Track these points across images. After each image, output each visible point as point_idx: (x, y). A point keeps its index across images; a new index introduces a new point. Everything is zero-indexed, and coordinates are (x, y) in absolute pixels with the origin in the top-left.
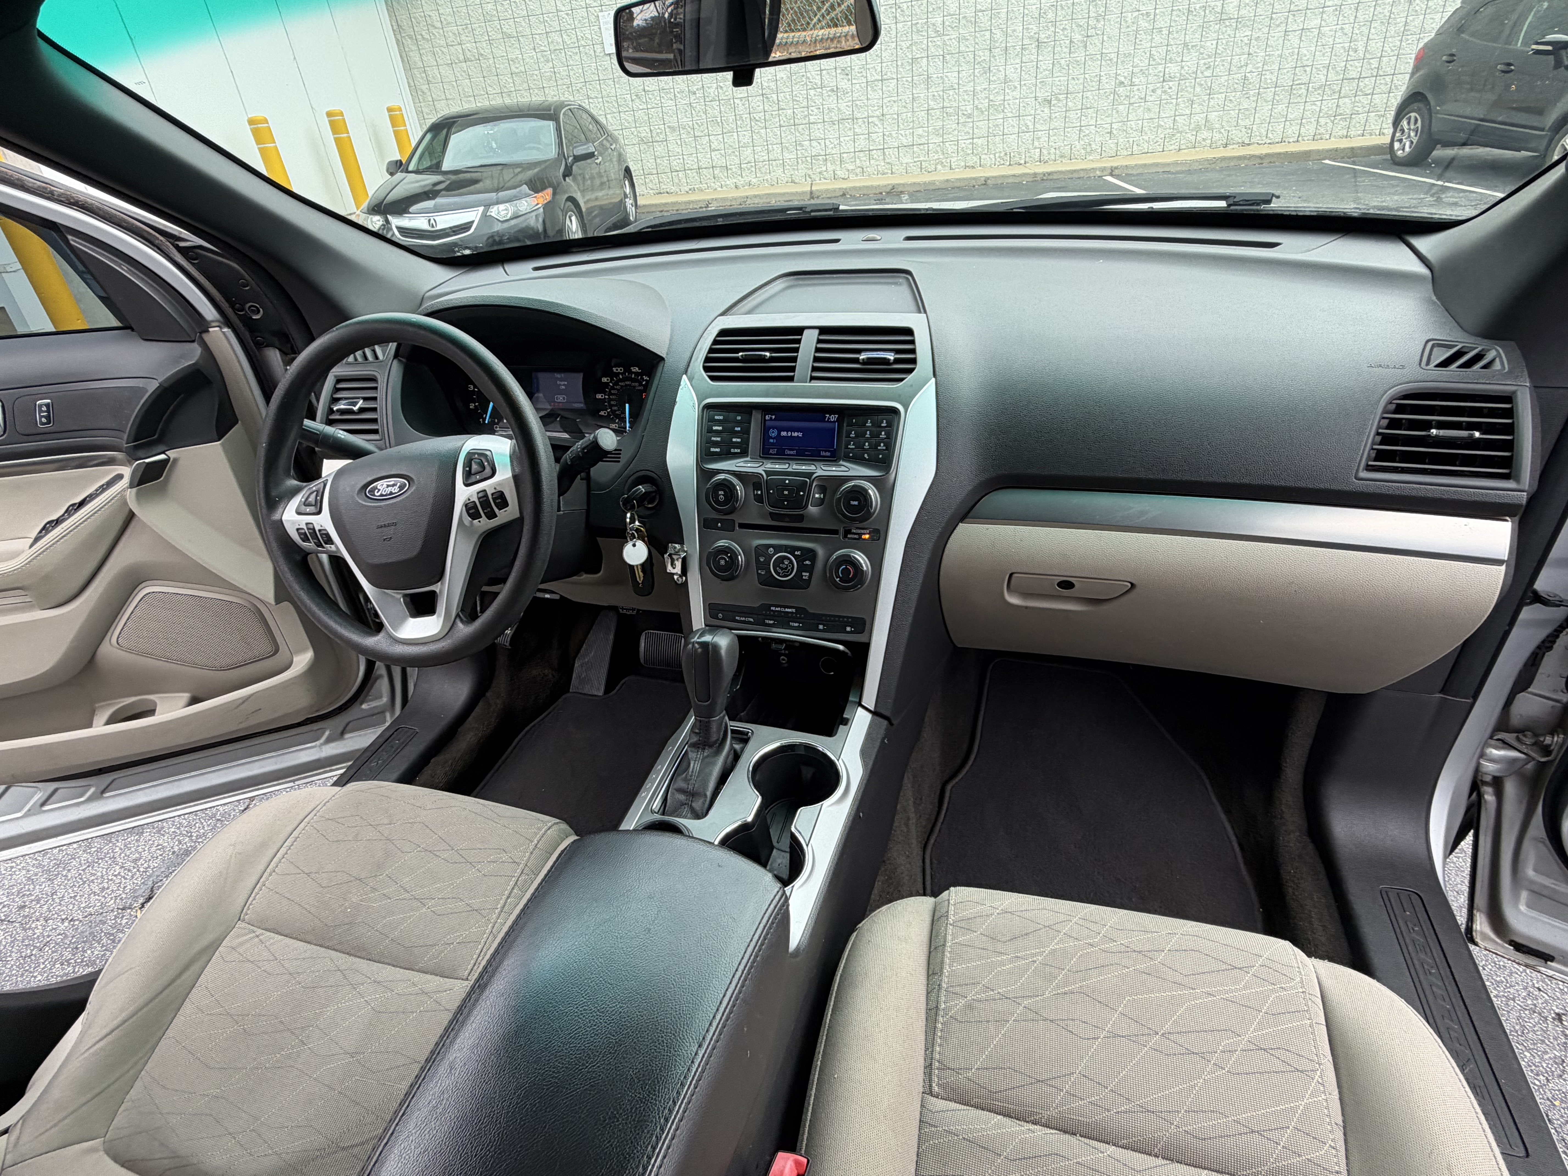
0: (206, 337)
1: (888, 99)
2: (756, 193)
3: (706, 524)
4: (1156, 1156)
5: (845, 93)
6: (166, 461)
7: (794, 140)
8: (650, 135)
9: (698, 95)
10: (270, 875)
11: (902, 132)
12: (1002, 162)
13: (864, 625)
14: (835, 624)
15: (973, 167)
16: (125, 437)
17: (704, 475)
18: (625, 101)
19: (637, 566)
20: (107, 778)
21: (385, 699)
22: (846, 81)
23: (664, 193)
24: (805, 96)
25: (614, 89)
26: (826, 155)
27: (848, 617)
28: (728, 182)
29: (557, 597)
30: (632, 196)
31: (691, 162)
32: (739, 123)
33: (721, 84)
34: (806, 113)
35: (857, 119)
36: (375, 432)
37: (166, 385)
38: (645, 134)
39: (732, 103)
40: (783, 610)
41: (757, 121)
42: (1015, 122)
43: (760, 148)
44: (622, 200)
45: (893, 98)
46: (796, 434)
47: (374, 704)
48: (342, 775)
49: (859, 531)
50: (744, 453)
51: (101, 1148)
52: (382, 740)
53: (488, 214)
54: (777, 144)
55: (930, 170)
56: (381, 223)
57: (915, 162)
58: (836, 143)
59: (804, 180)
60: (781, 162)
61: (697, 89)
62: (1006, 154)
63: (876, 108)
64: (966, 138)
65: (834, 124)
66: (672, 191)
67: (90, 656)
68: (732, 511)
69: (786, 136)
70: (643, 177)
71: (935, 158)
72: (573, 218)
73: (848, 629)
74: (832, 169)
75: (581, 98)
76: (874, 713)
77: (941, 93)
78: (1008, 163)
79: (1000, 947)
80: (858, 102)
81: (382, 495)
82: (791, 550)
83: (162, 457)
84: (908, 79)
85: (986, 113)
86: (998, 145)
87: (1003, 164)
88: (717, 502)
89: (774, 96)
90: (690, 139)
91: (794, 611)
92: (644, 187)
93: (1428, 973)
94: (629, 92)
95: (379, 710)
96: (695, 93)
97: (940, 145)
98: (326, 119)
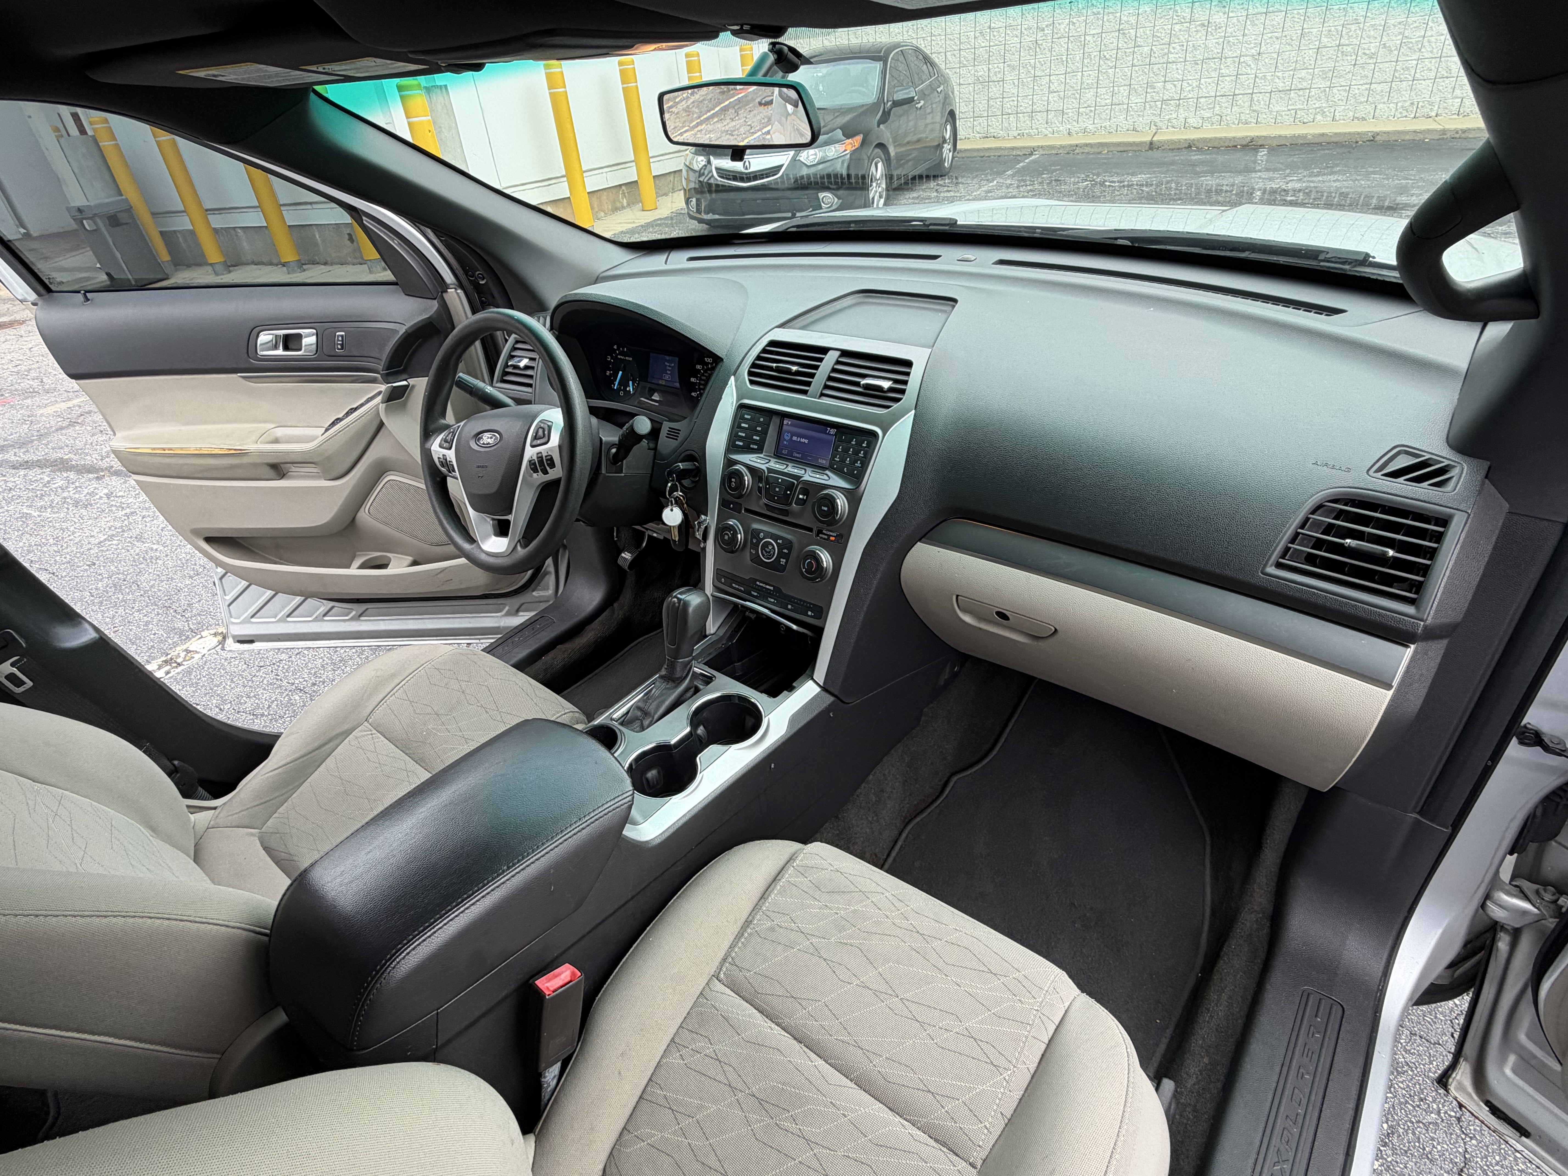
0: (445, 295)
1: (1269, 35)
2: (1087, 142)
3: (724, 503)
4: (851, 1081)
5: (1218, 27)
6: (407, 387)
7: (1146, 82)
8: (987, 74)
9: (1046, 32)
10: (391, 696)
11: (1280, 74)
12: (1405, 113)
13: (822, 612)
14: (803, 606)
15: (1364, 119)
16: (382, 363)
17: (729, 463)
18: (968, 39)
19: (674, 527)
20: (363, 607)
21: (551, 592)
22: (1221, 14)
23: (991, 137)
24: (1169, 32)
25: (958, 27)
26: (1180, 99)
27: (811, 604)
28: (1061, 128)
29: (662, 538)
30: (952, 141)
31: (1025, 106)
32: (1086, 61)
33: (1074, 20)
34: (1166, 51)
35: (1226, 58)
36: (530, 385)
37: (409, 331)
38: (983, 73)
39: (1083, 39)
40: (764, 585)
41: (1107, 59)
42: (1434, 63)
43: (1104, 90)
44: (939, 144)
45: (1276, 34)
46: (803, 440)
47: (542, 593)
48: (492, 643)
49: (829, 533)
50: (760, 450)
51: (257, 835)
52: (528, 623)
53: (797, 158)
54: (1125, 85)
55: (1305, 121)
56: (703, 163)
57: (1289, 110)
58: (1194, 85)
59: (1147, 128)
60: (1125, 106)
61: (1047, 26)
62: (1412, 104)
63: (1252, 45)
64: (1361, 82)
65: (1198, 64)
66: (999, 135)
67: (351, 519)
68: (740, 496)
69: (1138, 77)
70: (972, 120)
71: (1314, 106)
72: (880, 165)
73: (810, 613)
74: (1183, 115)
75: (924, 35)
76: (824, 689)
77: (1340, 28)
78: (1413, 116)
79: (817, 894)
80: (1231, 39)
81: (484, 444)
82: (775, 537)
83: (405, 383)
84: (1301, 11)
85: (1396, 52)
86: (1404, 93)
87: (1406, 116)
88: (730, 487)
89: (1133, 32)
90: (1029, 79)
91: (772, 588)
92: (971, 130)
93: (1300, 1075)
94: (973, 29)
95: (545, 599)
96: (1043, 30)
97: (1325, 91)
98: (684, 60)
